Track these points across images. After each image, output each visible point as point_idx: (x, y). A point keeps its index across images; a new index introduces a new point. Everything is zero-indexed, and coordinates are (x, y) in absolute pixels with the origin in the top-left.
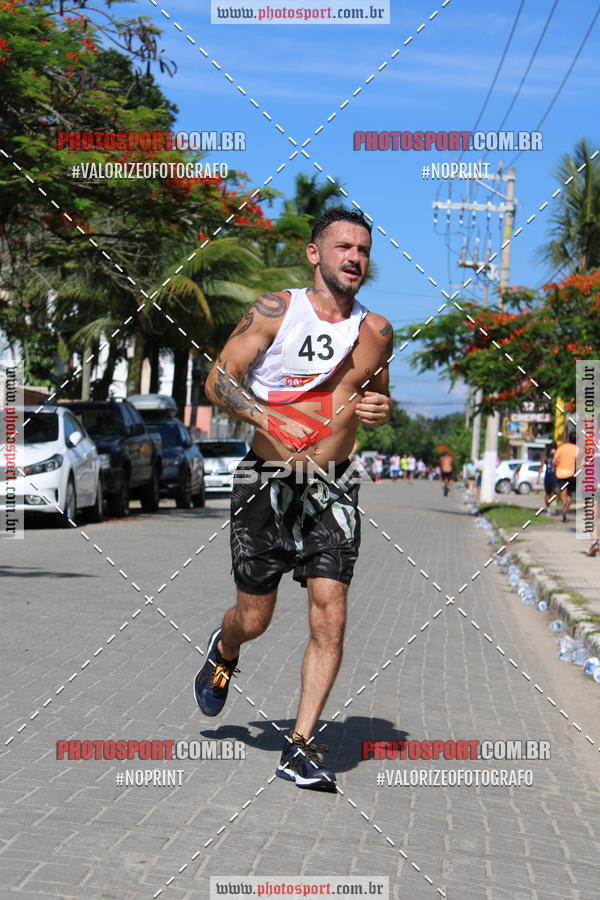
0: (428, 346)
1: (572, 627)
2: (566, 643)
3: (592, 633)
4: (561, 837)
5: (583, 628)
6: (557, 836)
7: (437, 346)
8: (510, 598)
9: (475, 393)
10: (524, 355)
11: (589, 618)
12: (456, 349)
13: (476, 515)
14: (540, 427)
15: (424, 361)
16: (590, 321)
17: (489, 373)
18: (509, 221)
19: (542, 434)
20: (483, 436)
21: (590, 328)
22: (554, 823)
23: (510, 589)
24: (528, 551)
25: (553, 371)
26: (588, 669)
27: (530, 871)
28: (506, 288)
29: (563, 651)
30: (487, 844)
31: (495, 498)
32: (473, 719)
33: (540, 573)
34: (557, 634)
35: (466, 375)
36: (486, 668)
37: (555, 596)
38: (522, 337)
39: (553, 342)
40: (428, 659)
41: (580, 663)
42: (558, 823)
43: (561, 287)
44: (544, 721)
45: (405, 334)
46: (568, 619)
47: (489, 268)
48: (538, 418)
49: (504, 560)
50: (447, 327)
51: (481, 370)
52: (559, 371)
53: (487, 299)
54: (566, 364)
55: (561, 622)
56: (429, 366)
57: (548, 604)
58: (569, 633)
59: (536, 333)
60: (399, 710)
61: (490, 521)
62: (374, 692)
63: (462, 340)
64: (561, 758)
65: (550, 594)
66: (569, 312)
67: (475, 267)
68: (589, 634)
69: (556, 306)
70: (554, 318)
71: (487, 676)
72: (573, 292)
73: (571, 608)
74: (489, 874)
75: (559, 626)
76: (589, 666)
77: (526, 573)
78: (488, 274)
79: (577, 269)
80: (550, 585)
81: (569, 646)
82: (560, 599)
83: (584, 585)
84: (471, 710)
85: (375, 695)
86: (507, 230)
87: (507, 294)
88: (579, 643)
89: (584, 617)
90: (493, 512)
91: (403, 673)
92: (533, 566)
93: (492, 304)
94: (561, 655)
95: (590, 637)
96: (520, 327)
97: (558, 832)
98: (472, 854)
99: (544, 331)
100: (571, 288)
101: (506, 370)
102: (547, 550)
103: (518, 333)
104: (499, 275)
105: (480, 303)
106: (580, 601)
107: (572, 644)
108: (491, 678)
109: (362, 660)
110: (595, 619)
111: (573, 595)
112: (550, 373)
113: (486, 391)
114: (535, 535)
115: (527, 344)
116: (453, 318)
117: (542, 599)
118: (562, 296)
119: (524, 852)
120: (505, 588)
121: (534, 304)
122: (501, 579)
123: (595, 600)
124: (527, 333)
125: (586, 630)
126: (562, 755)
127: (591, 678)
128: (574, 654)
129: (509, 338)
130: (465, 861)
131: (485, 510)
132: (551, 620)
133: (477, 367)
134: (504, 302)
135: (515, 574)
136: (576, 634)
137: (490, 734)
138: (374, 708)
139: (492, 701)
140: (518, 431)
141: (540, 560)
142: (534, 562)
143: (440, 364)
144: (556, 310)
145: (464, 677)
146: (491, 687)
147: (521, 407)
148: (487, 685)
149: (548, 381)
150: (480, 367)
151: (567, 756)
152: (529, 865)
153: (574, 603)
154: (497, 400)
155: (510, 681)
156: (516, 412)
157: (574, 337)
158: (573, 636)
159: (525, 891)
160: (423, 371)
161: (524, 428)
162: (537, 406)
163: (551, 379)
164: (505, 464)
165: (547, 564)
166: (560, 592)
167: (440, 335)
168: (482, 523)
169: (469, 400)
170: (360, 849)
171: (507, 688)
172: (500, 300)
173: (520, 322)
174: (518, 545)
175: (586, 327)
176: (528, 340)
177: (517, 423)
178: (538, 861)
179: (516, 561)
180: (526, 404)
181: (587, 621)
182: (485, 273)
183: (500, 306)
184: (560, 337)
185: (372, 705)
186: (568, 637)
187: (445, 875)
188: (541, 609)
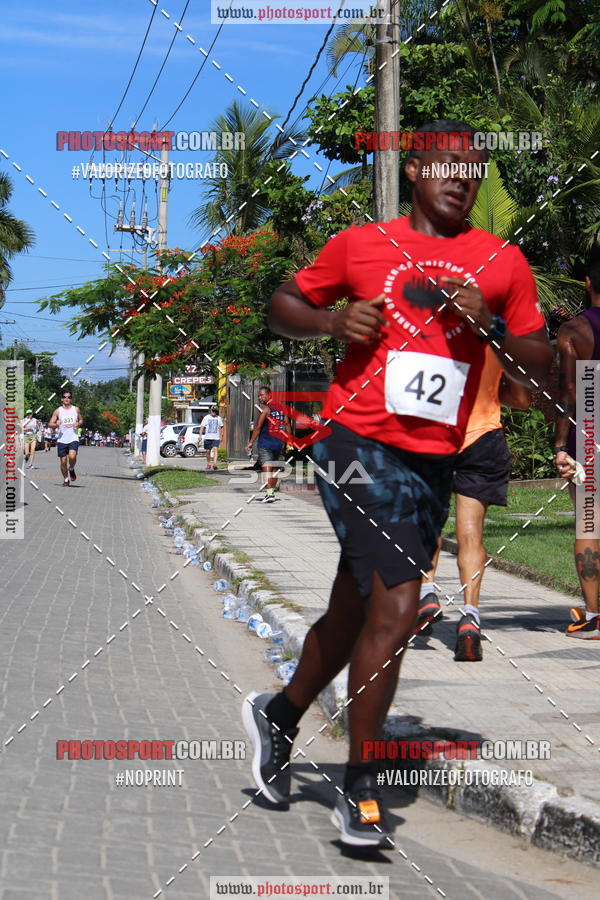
0: (87, 310)
1: (236, 585)
2: (230, 601)
3: (255, 590)
4: (223, 791)
5: (247, 585)
6: (219, 790)
7: (97, 311)
8: (175, 559)
9: (136, 357)
10: (185, 318)
11: (252, 575)
12: (117, 314)
13: (142, 479)
14: (203, 389)
15: (83, 326)
16: (248, 283)
17: (149, 337)
18: (165, 184)
19: (205, 396)
20: (146, 400)
21: (249, 289)
22: (216, 778)
23: (175, 551)
24: (193, 513)
25: (213, 333)
26: (252, 625)
27: (191, 826)
28: (164, 251)
29: (227, 608)
30: (149, 802)
31: (160, 462)
32: (137, 680)
33: (204, 534)
34: (222, 593)
35: (127, 339)
36: (150, 629)
37: (219, 555)
38: (181, 300)
39: (212, 303)
40: (91, 623)
41: (243, 621)
42: (220, 777)
43: (219, 248)
44: (207, 679)
45: (63, 299)
46: (232, 577)
47: (147, 232)
48: (201, 380)
49: (170, 522)
50: (106, 292)
51: (141, 334)
52: (219, 332)
53: (145, 262)
54: (226, 326)
55: (225, 581)
56: (89, 331)
57: (213, 564)
58: (233, 592)
59: (194, 296)
60: (62, 675)
61: (155, 485)
62: (36, 658)
63: (121, 304)
64: (225, 714)
65: (215, 554)
66: (227, 273)
67: (133, 231)
68: (252, 591)
69: (213, 268)
70: (212, 280)
71: (151, 638)
72: (230, 254)
73: (234, 566)
74: (150, 831)
75: (223, 584)
76: (252, 623)
77: (191, 534)
78: (146, 238)
79: (234, 231)
80: (215, 545)
81: (233, 604)
82: (224, 558)
83: (248, 543)
84: (135, 672)
85: (37, 661)
86: (163, 193)
87: (165, 256)
88: (242, 600)
89: (247, 574)
90: (158, 475)
91: (66, 638)
92: (198, 527)
93: (150, 267)
94: (225, 613)
95: (253, 594)
96: (179, 289)
97: (219, 786)
98: (133, 813)
99: (203, 294)
100: (228, 249)
101: (167, 333)
102: (212, 511)
103: (177, 296)
104: (157, 239)
105: (138, 266)
106: (244, 560)
107: (236, 602)
108: (154, 638)
109: (24, 628)
110: (258, 576)
111: (237, 554)
112: (210, 335)
113: (148, 354)
114: (200, 497)
115: (187, 307)
116: (111, 282)
117: (207, 559)
118: (219, 258)
119: (185, 806)
120: (170, 550)
121: (192, 266)
122: (166, 541)
123: (258, 557)
124: (187, 296)
125: (250, 587)
126: (224, 711)
127: (254, 634)
128: (237, 612)
129: (168, 301)
130: (126, 820)
131: (150, 474)
132: (215, 579)
133: (137, 331)
134: (162, 265)
135: (180, 535)
136: (240, 592)
137: (153, 694)
138: (36, 675)
139: (155, 661)
140: (182, 395)
141: (204, 521)
142: (198, 523)
143: (100, 329)
144: (214, 272)
145: (127, 640)
146: (155, 648)
147: (184, 370)
148: (150, 646)
149: (209, 344)
150: (140, 331)
151: (229, 711)
152: (189, 819)
153: (237, 562)
154: (158, 363)
155: (174, 641)
156: (179, 376)
157: (233, 298)
158: (237, 594)
159: (185, 845)
160: (83, 336)
161: (187, 391)
162: (199, 369)
163: (211, 342)
164: (170, 428)
165: (212, 525)
166: (224, 551)
167: (99, 300)
168: (148, 486)
169: (132, 364)
170: (19, 815)
171: (171, 649)
172: (159, 263)
173: (180, 284)
174: (183, 507)
175: (244, 288)
176: (187, 303)
177: (180, 386)
178: (199, 816)
179: (181, 522)
180: (188, 367)
181: (250, 578)
182: (142, 237)
183: (159, 269)
184: (219, 299)
185: (34, 672)
186: (232, 596)
187: (106, 836)
188: (206, 568)
